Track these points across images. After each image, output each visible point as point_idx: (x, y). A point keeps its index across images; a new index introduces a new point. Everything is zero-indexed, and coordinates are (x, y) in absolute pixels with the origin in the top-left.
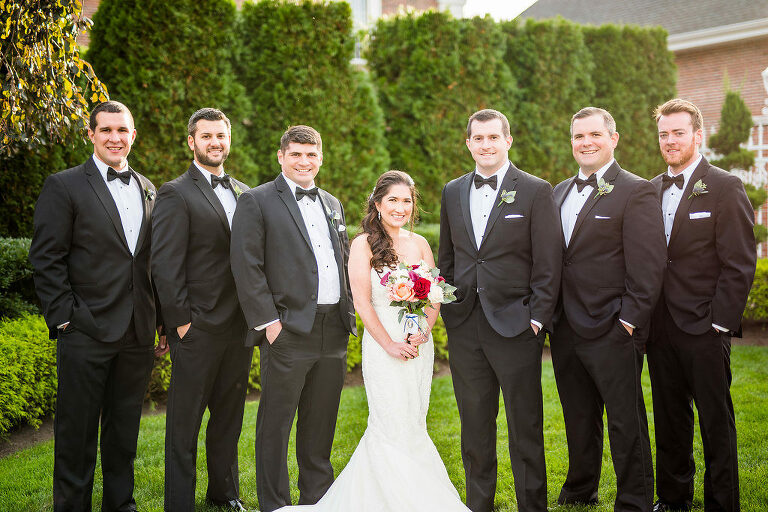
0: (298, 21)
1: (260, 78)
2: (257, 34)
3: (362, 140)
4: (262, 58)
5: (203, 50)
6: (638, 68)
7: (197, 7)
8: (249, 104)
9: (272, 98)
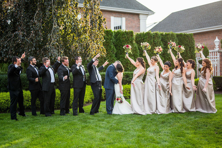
0: (124, 35)
1: (118, 45)
2: (117, 37)
3: (135, 56)
4: (118, 42)
5: (108, 41)
6: (187, 41)
7: (107, 33)
8: (116, 50)
9: (120, 49)
